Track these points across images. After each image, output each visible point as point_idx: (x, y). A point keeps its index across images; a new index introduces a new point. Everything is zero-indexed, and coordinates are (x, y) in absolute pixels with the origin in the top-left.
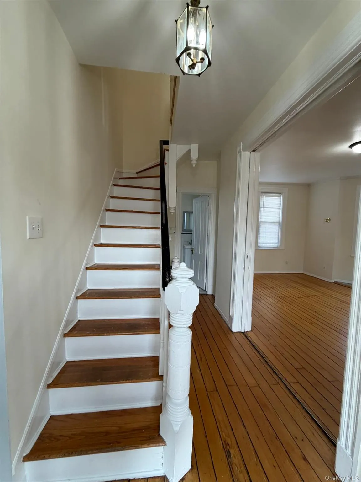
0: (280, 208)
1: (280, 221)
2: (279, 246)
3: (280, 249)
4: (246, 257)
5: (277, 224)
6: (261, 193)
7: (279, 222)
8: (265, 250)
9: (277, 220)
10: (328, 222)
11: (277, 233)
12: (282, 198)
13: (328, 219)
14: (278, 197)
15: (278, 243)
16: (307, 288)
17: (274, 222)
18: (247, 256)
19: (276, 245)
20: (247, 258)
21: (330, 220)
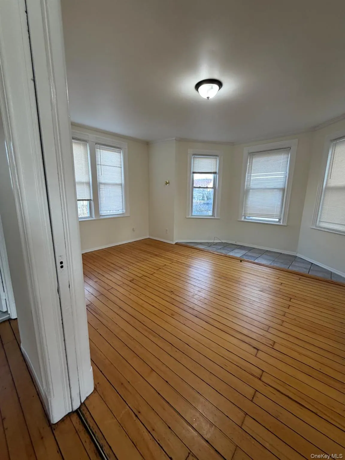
0: (121, 167)
1: (123, 183)
2: (124, 213)
3: (126, 215)
4: (59, 265)
5: (120, 186)
6: (96, 144)
7: (121, 184)
8: (110, 218)
9: (119, 182)
10: (168, 185)
11: (121, 197)
12: (122, 154)
13: (168, 181)
14: (117, 152)
15: (123, 209)
16: (157, 257)
17: (117, 184)
18: (61, 263)
19: (120, 212)
20: (62, 267)
21: (169, 183)
